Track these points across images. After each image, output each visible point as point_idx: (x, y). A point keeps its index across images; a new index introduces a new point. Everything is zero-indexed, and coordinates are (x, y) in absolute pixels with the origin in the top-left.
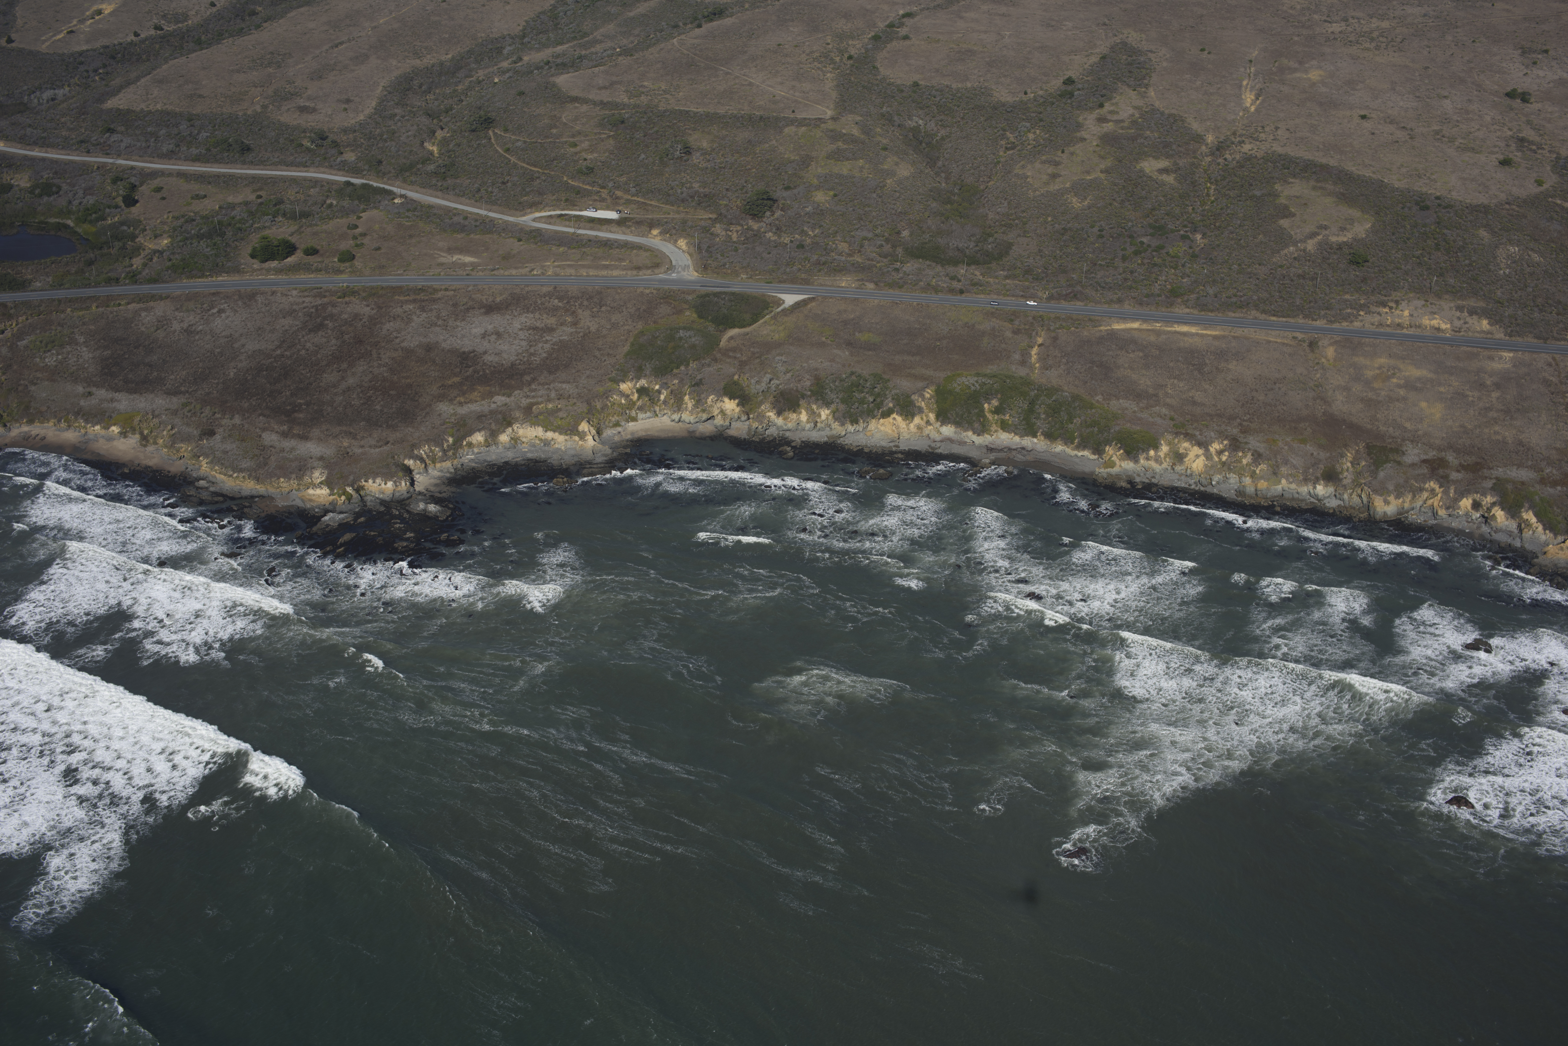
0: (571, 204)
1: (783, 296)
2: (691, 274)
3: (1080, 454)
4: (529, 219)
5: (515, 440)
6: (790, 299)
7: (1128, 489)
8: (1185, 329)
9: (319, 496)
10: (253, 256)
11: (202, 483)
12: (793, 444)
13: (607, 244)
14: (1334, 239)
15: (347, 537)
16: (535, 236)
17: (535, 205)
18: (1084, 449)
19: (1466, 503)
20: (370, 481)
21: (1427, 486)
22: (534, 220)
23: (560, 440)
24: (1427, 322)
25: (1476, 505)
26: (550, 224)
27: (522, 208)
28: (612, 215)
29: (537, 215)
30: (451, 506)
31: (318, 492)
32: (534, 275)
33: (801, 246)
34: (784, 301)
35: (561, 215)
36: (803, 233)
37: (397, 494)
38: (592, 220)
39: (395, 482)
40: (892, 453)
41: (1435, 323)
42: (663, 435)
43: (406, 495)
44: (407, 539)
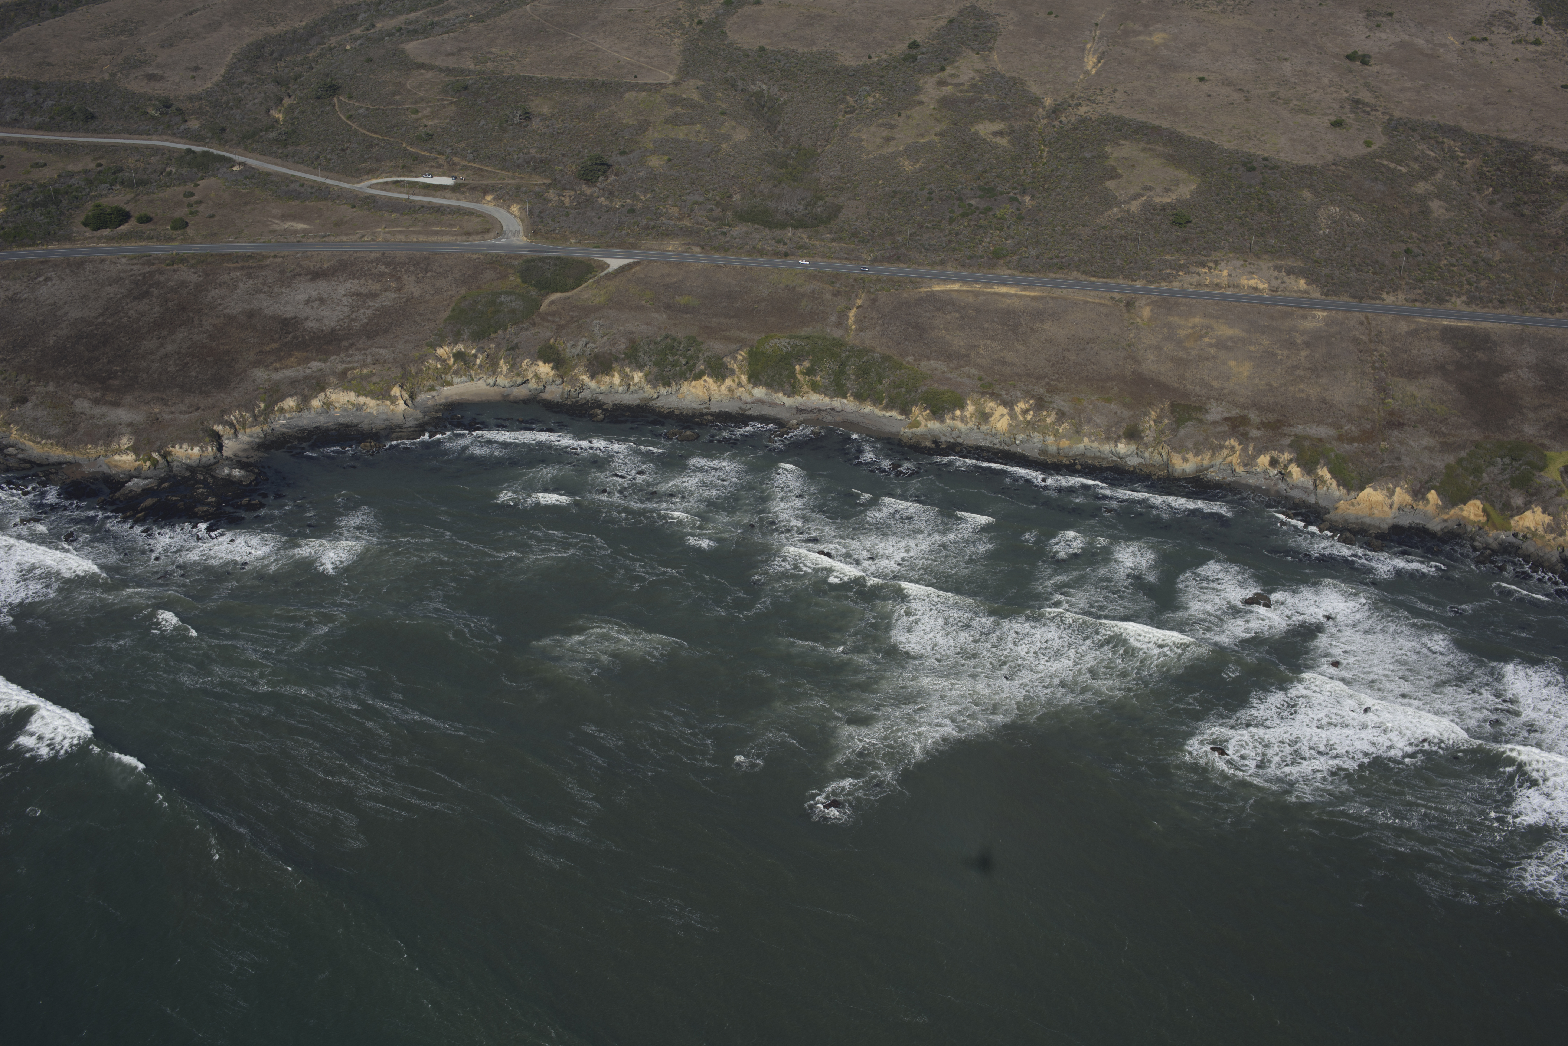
0: (408, 170)
1: (608, 261)
2: (521, 240)
3: (888, 414)
4: (365, 186)
5: (328, 406)
6: (615, 264)
7: (932, 449)
8: (1004, 290)
9: (125, 462)
10: (85, 224)
11: (11, 450)
12: (605, 407)
13: (439, 210)
14: (1158, 200)
15: (149, 502)
16: (370, 202)
17: (372, 172)
18: (892, 409)
19: (1264, 460)
20: (177, 447)
21: (1227, 443)
22: (370, 187)
23: (371, 405)
24: (1246, 282)
25: (1274, 462)
26: (385, 190)
27: (358, 174)
28: (448, 181)
29: (374, 181)
30: (256, 471)
31: (124, 457)
32: (364, 241)
33: (632, 211)
34: (608, 266)
35: (397, 182)
36: (635, 198)
37: (204, 460)
38: (427, 186)
39: (201, 447)
40: (702, 415)
41: (1253, 282)
42: (477, 399)
43: (213, 460)
44: (208, 504)
